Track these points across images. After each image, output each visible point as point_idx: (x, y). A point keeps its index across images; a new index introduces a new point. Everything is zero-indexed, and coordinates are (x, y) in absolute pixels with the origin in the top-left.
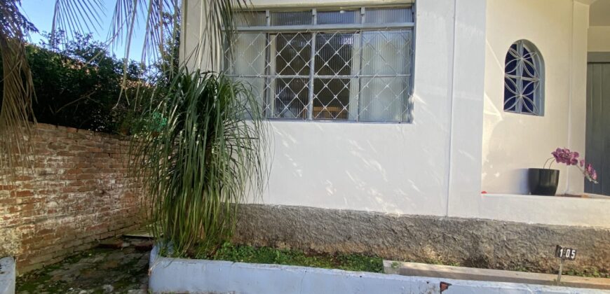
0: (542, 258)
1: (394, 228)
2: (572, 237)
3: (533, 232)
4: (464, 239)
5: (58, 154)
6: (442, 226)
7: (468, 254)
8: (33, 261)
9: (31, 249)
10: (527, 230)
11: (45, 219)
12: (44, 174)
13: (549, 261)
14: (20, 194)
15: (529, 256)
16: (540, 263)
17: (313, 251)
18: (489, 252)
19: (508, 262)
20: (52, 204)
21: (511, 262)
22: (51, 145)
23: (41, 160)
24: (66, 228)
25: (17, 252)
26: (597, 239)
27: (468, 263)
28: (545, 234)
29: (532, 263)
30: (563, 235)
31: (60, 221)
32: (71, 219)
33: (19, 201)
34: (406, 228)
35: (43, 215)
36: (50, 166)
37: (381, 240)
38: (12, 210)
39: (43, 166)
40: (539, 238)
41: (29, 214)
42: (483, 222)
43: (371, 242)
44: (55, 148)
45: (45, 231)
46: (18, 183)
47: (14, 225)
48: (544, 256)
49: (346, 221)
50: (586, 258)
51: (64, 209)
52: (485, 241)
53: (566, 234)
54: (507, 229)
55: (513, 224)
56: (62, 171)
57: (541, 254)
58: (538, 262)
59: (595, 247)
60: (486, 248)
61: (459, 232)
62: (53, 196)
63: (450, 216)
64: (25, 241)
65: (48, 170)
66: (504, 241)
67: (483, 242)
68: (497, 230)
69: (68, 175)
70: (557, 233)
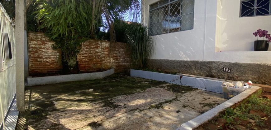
0: (235, 76)
1: (186, 65)
2: (249, 68)
3: (232, 65)
4: (206, 68)
5: (123, 49)
6: (200, 64)
7: (208, 73)
8: (118, 71)
9: (118, 68)
10: (230, 65)
11: (120, 62)
12: (120, 53)
13: (239, 77)
14: (115, 57)
15: (230, 75)
16: (235, 78)
17: (166, 71)
18: (215, 73)
19: (222, 77)
20: (121, 59)
21: (223, 77)
22: (121, 47)
23: (119, 50)
24: (124, 65)
25: (115, 68)
26: (261, 69)
27: (208, 76)
28: (238, 67)
29: (231, 78)
30: (245, 67)
31: (123, 63)
32: (126, 63)
33: (115, 58)
34: (189, 64)
35: (119, 61)
36: (121, 51)
37: (182, 69)
38: (114, 60)
39: (119, 51)
40: (235, 68)
41: (117, 61)
42: (213, 62)
43: (180, 69)
44: (122, 47)
45: (120, 65)
46: (114, 54)
47: (114, 62)
48: (236, 75)
49: (174, 63)
50: (256, 77)
51: (124, 61)
52: (214, 69)
53: (246, 66)
54: (222, 64)
55: (225, 63)
56: (123, 53)
57: (235, 74)
58: (234, 77)
59: (260, 72)
60: (214, 71)
61: (205, 66)
62: (122, 58)
63: (204, 60)
64: (116, 66)
65: (120, 52)
66: (220, 69)
67: (213, 69)
68: (218, 65)
69: (125, 54)
70: (242, 66)
